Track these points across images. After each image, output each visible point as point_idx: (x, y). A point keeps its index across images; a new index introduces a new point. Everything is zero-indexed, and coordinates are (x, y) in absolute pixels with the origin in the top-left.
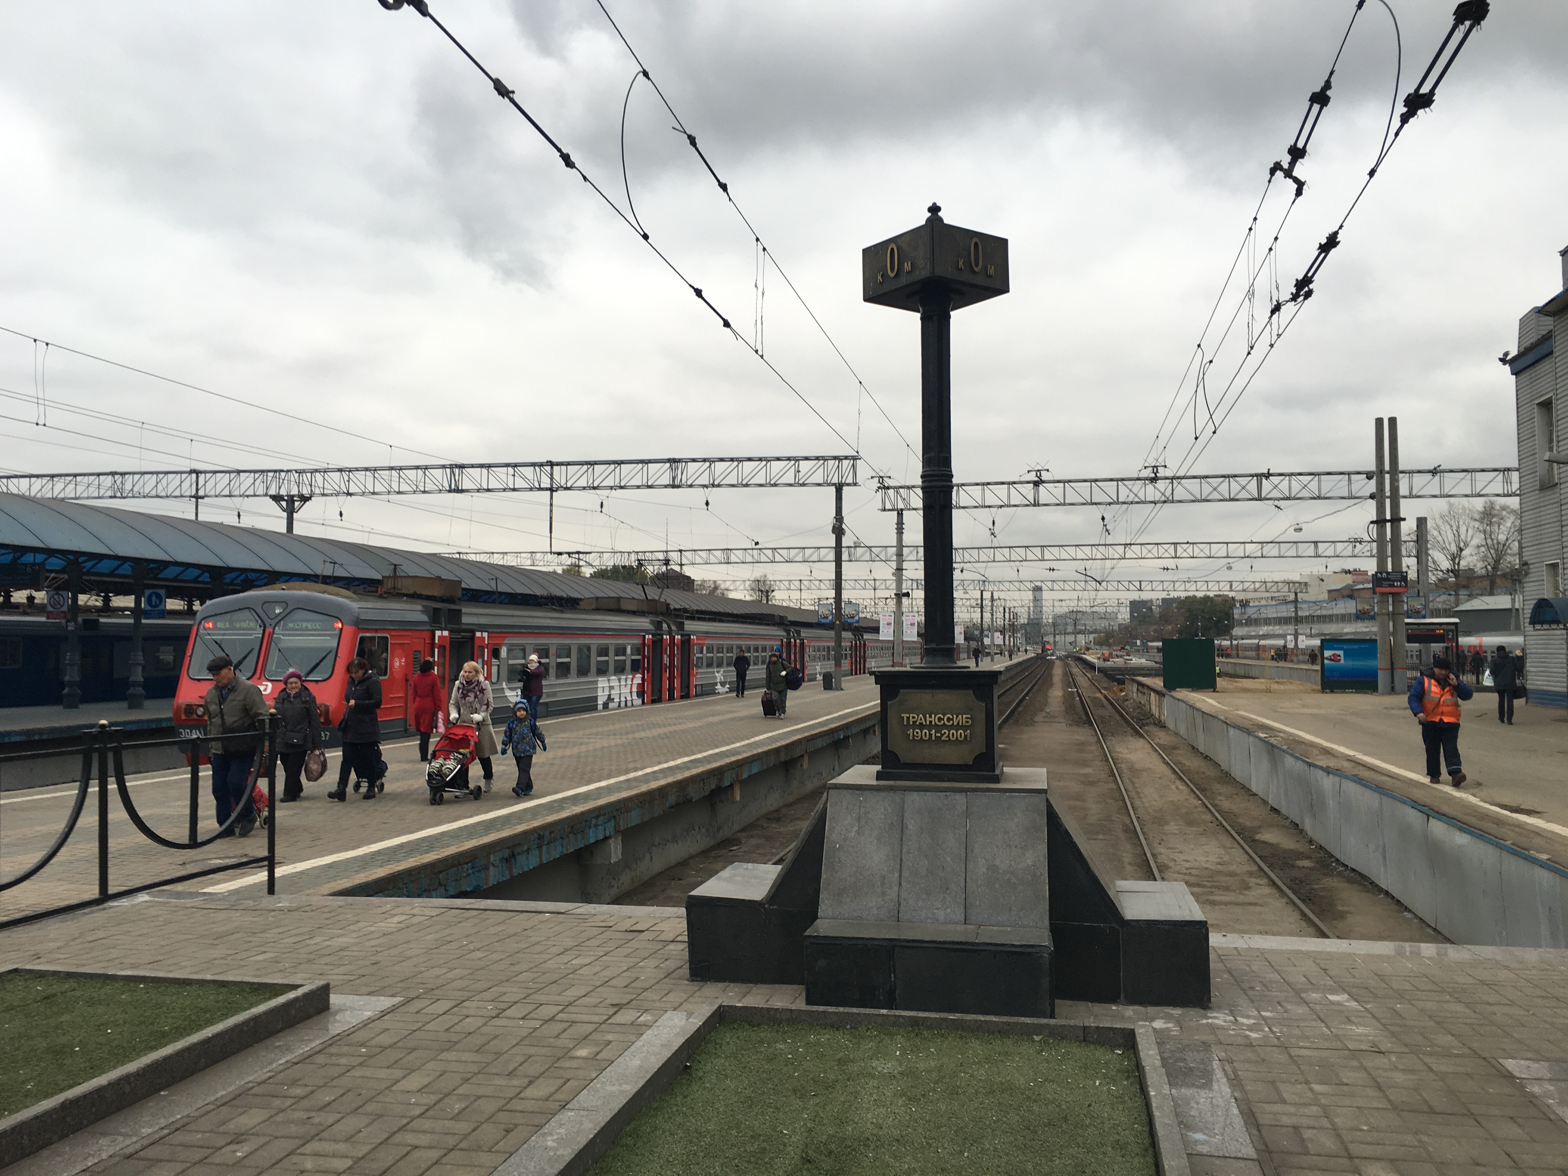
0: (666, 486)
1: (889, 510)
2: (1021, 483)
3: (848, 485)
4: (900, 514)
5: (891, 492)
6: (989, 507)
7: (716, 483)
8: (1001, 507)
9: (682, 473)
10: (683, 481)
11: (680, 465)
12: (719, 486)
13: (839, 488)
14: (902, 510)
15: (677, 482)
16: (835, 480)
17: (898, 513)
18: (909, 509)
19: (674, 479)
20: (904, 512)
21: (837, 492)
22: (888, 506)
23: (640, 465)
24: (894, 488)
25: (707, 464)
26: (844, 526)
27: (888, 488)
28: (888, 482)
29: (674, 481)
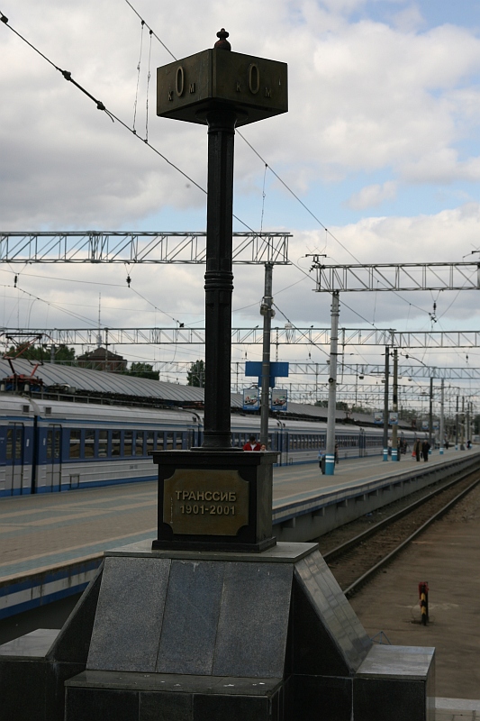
0: (85, 261)
1: (325, 291)
2: (464, 264)
3: (279, 263)
4: (336, 294)
5: (326, 271)
6: (430, 289)
7: (138, 259)
8: (443, 289)
9: (102, 248)
10: (104, 255)
11: (100, 238)
12: (141, 262)
13: (269, 267)
14: (338, 291)
15: (97, 257)
16: (265, 259)
17: (334, 294)
18: (346, 290)
19: (93, 252)
20: (340, 293)
21: (266, 270)
22: (324, 286)
23: (58, 238)
24: (330, 267)
25: (130, 238)
26: (273, 307)
27: (324, 267)
28: (323, 261)
29: (93, 255)
